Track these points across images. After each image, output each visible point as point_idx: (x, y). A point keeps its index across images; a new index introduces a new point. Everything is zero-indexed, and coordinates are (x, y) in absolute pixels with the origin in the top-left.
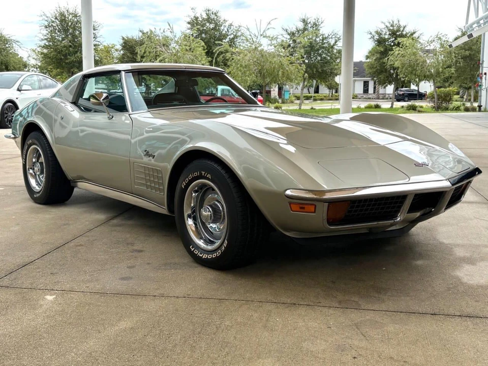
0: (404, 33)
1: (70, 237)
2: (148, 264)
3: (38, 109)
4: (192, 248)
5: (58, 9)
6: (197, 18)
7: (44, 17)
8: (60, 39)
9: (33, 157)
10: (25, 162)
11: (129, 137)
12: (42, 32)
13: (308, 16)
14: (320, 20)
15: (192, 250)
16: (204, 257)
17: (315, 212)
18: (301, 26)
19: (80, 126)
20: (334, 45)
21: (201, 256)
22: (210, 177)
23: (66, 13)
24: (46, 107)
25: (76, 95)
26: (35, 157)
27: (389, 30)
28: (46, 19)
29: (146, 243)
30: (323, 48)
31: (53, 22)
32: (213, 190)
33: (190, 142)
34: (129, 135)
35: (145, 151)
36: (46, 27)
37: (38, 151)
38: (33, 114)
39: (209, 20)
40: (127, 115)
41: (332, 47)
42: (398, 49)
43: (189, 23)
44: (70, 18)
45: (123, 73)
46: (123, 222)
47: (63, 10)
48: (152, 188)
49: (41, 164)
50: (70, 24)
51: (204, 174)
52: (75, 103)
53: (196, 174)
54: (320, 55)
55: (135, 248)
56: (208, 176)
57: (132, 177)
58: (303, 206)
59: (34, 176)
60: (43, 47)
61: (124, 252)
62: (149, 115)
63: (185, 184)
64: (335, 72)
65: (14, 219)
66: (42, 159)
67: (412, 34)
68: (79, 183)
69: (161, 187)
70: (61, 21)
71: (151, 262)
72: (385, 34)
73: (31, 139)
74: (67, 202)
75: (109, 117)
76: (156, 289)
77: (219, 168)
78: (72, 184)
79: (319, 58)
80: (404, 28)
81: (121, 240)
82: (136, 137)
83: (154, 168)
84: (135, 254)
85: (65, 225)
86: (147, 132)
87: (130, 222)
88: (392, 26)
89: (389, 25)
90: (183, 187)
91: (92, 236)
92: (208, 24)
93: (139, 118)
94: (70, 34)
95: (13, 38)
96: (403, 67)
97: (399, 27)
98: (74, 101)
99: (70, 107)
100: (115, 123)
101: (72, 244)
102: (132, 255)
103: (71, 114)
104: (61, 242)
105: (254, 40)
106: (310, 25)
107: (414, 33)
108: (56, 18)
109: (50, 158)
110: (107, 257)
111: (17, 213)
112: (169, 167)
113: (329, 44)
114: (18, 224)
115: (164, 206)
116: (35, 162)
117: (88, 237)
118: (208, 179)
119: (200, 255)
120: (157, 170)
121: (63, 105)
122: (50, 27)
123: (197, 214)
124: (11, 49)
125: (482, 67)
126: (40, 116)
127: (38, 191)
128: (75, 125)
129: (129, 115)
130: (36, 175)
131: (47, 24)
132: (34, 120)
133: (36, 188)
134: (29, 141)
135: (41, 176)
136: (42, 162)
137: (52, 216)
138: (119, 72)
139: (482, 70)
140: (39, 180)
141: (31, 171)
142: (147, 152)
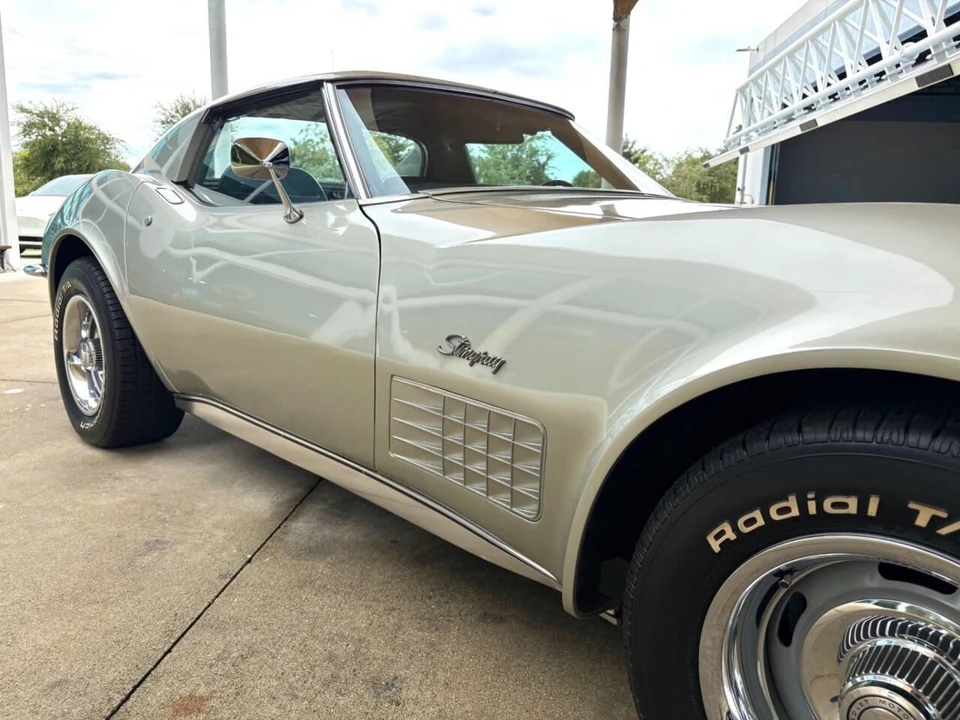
0: (633, 150)
3: (91, 200)
7: (160, 109)
9: (81, 327)
10: (60, 336)
19: (196, 246)
23: (191, 105)
24: (110, 195)
25: (189, 163)
26: (86, 327)
28: (163, 112)
31: (173, 116)
35: (450, 339)
36: (163, 123)
37: (87, 307)
38: (80, 214)
45: (329, 87)
47: (187, 100)
48: (470, 477)
49: (96, 343)
52: (186, 184)
59: (87, 375)
63: (730, 535)
66: (99, 334)
68: (196, 404)
69: (526, 490)
73: (72, 276)
75: (288, 217)
78: (179, 404)
80: (634, 143)
83: (496, 410)
85: (147, 544)
95: (117, 136)
98: (184, 179)
99: (170, 192)
101: (157, 694)
103: (174, 211)
107: (645, 151)
108: (177, 112)
109: (117, 332)
116: (85, 340)
120: (516, 420)
121: (153, 187)
122: (168, 123)
124: (113, 151)
125: (743, 195)
126: (94, 220)
127: (90, 413)
128: (180, 242)
129: (361, 207)
130: (89, 371)
131: (164, 119)
132: (76, 228)
133: (87, 402)
134: (66, 285)
135: (100, 373)
136: (98, 339)
137: (118, 499)
138: (317, 85)
139: (742, 198)
140: (96, 385)
141: (77, 361)
142: (456, 343)
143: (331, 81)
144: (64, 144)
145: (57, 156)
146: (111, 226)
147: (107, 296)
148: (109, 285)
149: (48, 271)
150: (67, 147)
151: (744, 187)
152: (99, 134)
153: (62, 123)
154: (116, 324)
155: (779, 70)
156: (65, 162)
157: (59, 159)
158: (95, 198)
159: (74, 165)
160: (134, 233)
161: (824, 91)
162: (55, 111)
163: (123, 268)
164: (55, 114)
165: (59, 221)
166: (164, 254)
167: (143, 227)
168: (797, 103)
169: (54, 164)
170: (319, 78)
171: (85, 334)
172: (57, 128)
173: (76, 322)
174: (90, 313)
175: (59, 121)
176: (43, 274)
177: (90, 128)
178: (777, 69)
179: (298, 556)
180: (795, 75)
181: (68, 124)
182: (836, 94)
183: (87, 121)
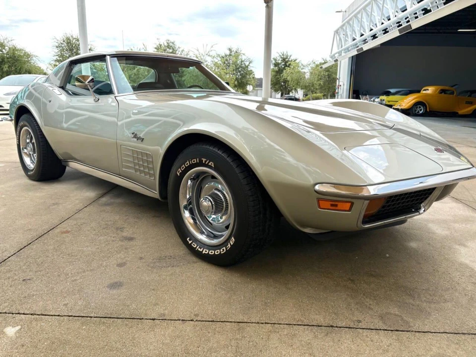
0: (290, 60)
1: (56, 222)
2: (141, 258)
4: (190, 240)
5: (65, 35)
6: (161, 45)
7: (55, 40)
8: (68, 56)
9: (27, 138)
10: (19, 142)
11: (116, 120)
12: (54, 50)
13: (232, 47)
14: (239, 50)
15: (190, 242)
16: (204, 252)
17: (349, 210)
18: (228, 53)
20: (248, 65)
21: (201, 250)
22: (213, 166)
23: (71, 38)
24: (36, 91)
25: (64, 80)
26: (29, 138)
27: (281, 58)
28: (57, 41)
29: (136, 227)
30: (242, 67)
31: (62, 44)
32: (213, 177)
33: (183, 126)
34: (116, 117)
35: (133, 134)
36: (57, 47)
37: (29, 131)
38: (25, 98)
39: (169, 47)
40: (114, 97)
41: (247, 67)
42: (289, 68)
43: (156, 48)
44: (74, 41)
45: (108, 57)
46: (112, 201)
47: (69, 35)
48: (141, 172)
49: (33, 144)
50: (74, 46)
51: (205, 161)
52: (63, 87)
53: (195, 161)
54: (240, 72)
55: (125, 234)
56: (210, 164)
57: (120, 160)
58: (336, 203)
59: (29, 155)
60: (56, 61)
61: (113, 241)
62: (134, 97)
63: (180, 171)
64: (249, 82)
65: (3, 198)
66: (34, 141)
67: (295, 61)
68: (70, 163)
69: (152, 172)
70: (68, 43)
71: (143, 255)
72: (279, 60)
73: (22, 120)
74: (61, 179)
75: (94, 100)
76: (155, 305)
77: (224, 155)
78: (63, 163)
79: (239, 74)
80: (290, 56)
81: (109, 223)
82: (123, 119)
83: (143, 151)
84: (126, 243)
85: (54, 204)
86: (134, 114)
87: (119, 200)
88: (283, 55)
89: (281, 55)
90: (179, 174)
91: (80, 219)
92: (168, 49)
93: (125, 100)
94: (75, 52)
95: (34, 54)
96: (292, 80)
97: (287, 56)
99: (57, 91)
100: (101, 106)
101: (57, 231)
102: (122, 246)
103: (58, 97)
104: (46, 227)
105: (202, 57)
106: (233, 53)
107: (296, 60)
108: (64, 41)
109: (40, 139)
110: (94, 250)
111: (9, 191)
112: (161, 151)
113: (245, 65)
114: (5, 205)
115: (156, 191)
116: (28, 143)
117: (76, 219)
118: (210, 167)
119: (199, 249)
120: (147, 153)
121: (51, 89)
122: (60, 47)
123: (193, 206)
124: (32, 61)
125: (339, 82)
126: (30, 100)
127: (31, 169)
128: (60, 107)
129: (115, 97)
130: (30, 154)
131: (57, 45)
132: (24, 103)
133: (30, 165)
134: (21, 123)
135: (34, 155)
136: (34, 143)
137: (44, 194)
138: (104, 56)
139: (339, 83)
140: (33, 159)
141: (25, 151)
142: (134, 134)
143: (109, 55)
144: (8, 58)
145: (4, 64)
146: (36, 102)
147: (36, 127)
148: (37, 123)
149: (13, 119)
150: (9, 60)
151: (339, 78)
152: (25, 53)
153: (6, 48)
154: (40, 136)
155: (359, 16)
156: (8, 67)
157: (5, 66)
158: (30, 92)
159: (13, 68)
160: (45, 104)
161: (380, 27)
162: (2, 41)
163: (42, 117)
164: (2, 43)
165: (16, 100)
166: (56, 112)
167: (48, 103)
168: (368, 34)
169: (3, 68)
170: (104, 53)
171: (28, 141)
172: (4, 50)
173: (25, 136)
174: (30, 133)
175: (5, 46)
176: (11, 120)
177: (21, 50)
178: (358, 15)
179: (101, 206)
180: (367, 19)
181: (9, 48)
182: (387, 29)
183: (19, 47)
